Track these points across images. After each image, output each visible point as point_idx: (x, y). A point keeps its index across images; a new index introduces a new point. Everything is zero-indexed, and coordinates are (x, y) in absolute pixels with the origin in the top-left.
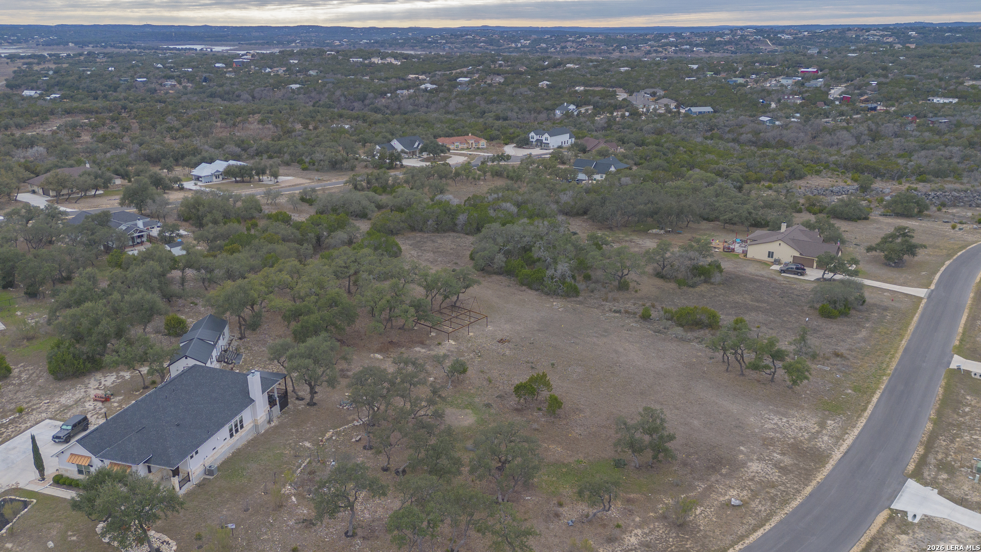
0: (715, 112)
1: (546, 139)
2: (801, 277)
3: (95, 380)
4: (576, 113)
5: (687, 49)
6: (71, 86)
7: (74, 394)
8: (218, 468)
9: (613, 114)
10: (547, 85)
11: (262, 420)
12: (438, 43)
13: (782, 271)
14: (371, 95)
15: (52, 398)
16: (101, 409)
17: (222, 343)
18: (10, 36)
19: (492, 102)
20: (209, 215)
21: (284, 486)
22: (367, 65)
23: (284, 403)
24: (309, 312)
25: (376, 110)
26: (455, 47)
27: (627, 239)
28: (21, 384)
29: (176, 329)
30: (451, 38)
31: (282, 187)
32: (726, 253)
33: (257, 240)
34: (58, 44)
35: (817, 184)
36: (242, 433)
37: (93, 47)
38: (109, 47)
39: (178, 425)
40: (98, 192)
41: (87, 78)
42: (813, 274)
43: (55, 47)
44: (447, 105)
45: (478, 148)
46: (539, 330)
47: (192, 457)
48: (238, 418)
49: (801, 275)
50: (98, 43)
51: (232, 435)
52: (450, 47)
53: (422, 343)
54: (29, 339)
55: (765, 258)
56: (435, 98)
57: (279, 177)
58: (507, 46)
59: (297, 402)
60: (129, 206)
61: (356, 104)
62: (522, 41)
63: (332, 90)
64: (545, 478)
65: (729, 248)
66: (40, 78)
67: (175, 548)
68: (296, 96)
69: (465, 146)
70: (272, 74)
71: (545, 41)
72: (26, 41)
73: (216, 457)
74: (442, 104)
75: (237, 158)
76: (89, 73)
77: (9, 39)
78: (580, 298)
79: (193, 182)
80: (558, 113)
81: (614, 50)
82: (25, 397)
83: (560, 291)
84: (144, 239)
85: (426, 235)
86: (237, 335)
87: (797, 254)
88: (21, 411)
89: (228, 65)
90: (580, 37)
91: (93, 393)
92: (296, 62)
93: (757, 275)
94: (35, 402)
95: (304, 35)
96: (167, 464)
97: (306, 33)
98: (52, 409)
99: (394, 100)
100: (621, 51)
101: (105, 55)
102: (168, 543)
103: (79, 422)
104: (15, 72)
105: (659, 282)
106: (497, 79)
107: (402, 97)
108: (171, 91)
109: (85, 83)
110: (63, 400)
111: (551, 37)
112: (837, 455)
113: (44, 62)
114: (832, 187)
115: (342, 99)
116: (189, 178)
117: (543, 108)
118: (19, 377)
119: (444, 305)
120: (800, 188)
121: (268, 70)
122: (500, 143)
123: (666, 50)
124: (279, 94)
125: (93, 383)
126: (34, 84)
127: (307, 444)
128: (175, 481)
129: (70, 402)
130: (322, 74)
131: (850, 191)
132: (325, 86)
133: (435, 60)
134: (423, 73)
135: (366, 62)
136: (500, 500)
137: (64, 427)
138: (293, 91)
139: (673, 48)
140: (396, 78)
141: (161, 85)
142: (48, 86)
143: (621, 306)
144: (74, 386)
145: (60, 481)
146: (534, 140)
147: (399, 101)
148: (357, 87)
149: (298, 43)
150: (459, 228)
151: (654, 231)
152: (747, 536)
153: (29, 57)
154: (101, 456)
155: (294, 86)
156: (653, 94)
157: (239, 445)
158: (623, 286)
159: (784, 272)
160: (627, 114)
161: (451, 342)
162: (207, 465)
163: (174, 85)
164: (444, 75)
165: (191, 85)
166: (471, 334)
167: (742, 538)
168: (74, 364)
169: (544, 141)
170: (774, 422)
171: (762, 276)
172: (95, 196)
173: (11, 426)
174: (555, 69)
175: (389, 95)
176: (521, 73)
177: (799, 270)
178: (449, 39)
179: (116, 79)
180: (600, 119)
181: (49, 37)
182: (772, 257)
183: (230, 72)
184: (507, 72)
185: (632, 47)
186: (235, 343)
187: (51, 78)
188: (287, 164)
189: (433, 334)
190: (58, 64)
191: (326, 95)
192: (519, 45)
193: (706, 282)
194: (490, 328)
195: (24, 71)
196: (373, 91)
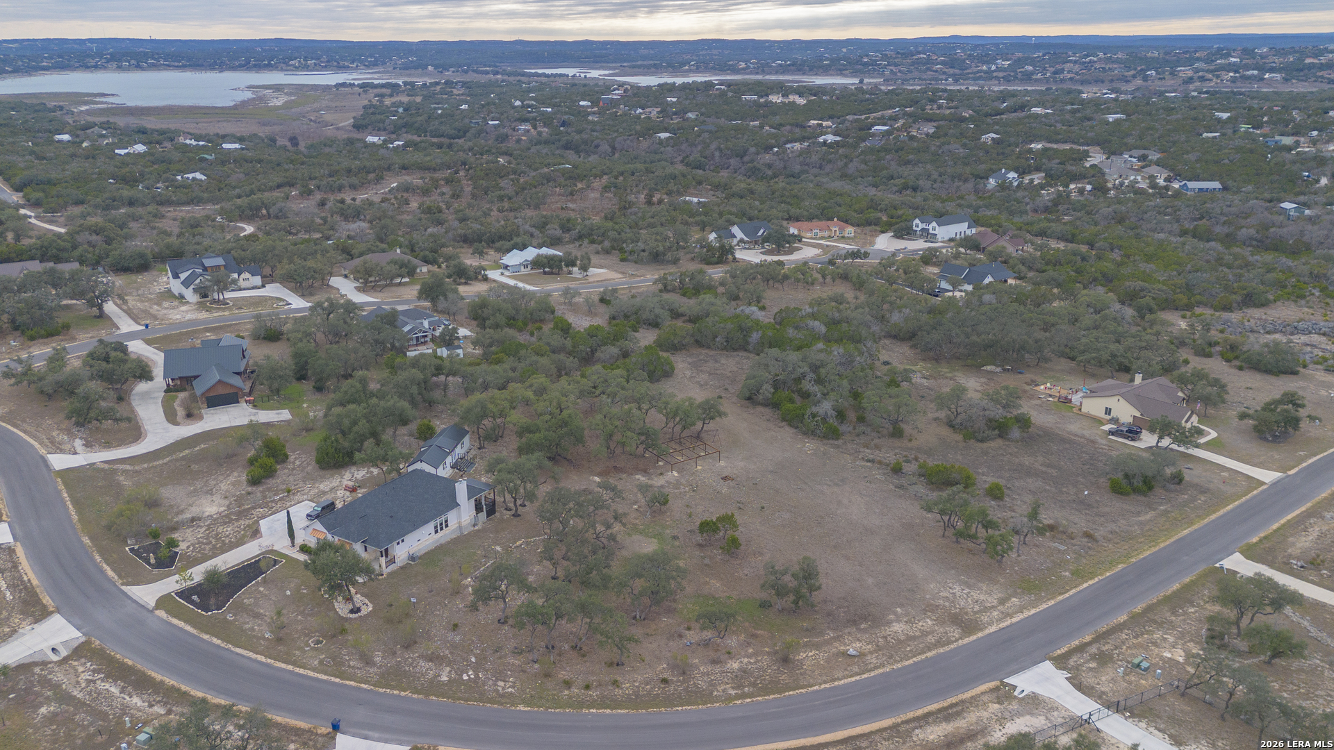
0: (1225, 188)
1: (934, 229)
2: (1132, 443)
3: (350, 473)
4: (1015, 184)
5: (1253, 75)
6: (419, 128)
7: (331, 483)
8: (420, 558)
9: (1067, 186)
10: (993, 139)
11: (466, 523)
12: (876, 65)
13: (1112, 433)
14: (753, 150)
15: (314, 484)
16: (348, 497)
17: (459, 451)
18: (367, 57)
19: (908, 163)
20: (492, 318)
21: (466, 578)
22: (761, 106)
23: (491, 511)
24: (538, 430)
25: (753, 172)
26: (900, 71)
27: (950, 375)
28: (294, 469)
29: (426, 433)
30: (896, 58)
31: (589, 283)
32: (1059, 404)
33: (525, 351)
34: (416, 68)
35: (1277, 316)
36: (446, 531)
37: (453, 72)
38: (471, 72)
39: (391, 517)
40: (403, 280)
41: (436, 118)
42: (1148, 440)
43: (413, 71)
44: (846, 165)
45: (843, 237)
46: (772, 472)
47: (398, 543)
48: (443, 518)
49: (1133, 440)
50: (460, 67)
51: (436, 532)
52: (892, 70)
53: (645, 472)
54: (308, 430)
55: (1101, 414)
56: (833, 155)
57: (591, 269)
58: (975, 70)
59: (505, 512)
60: (426, 299)
61: (732, 161)
62: (999, 61)
63: (708, 141)
64: (690, 606)
65: (1066, 398)
66: (388, 117)
67: (371, 609)
68: (662, 149)
69: (826, 234)
70: (643, 117)
71: (1033, 62)
72: (384, 63)
73: (420, 547)
74: (840, 164)
75: (554, 242)
76: (440, 112)
77: (366, 60)
78: (840, 442)
79: (501, 271)
80: (992, 182)
81: (1134, 76)
82: (295, 481)
83: (818, 431)
84: (428, 339)
85: (712, 353)
86: (477, 445)
87: (1138, 415)
88: (289, 491)
89: (595, 103)
90: (1087, 56)
91: (346, 482)
92: (674, 100)
93: (1076, 435)
94: (300, 485)
95: (704, 52)
96: (377, 546)
97: (707, 50)
98: (312, 493)
99: (780, 156)
100: (1145, 79)
101: (464, 84)
102: (367, 605)
103: (328, 506)
104: (364, 107)
105: (945, 432)
106: (925, 129)
107: (792, 152)
108: (523, 138)
109: (434, 125)
110: (322, 487)
111: (1044, 55)
112: (992, 629)
113: (397, 94)
114: (1298, 322)
115: (717, 154)
116: (498, 266)
117: (972, 174)
118: (294, 463)
119: (683, 435)
120: (1249, 321)
121: (640, 111)
122: (876, 231)
123: (1218, 77)
124: (644, 144)
125: (347, 475)
126: (381, 125)
127: (498, 548)
128: (383, 560)
129: (327, 489)
130: (702, 118)
131: (1324, 329)
132: (699, 136)
133: (853, 98)
134: (830, 118)
135: (762, 100)
136: (638, 617)
137: (316, 508)
138: (661, 142)
139: (1231, 74)
140: (792, 125)
141: (514, 130)
142: (395, 127)
143: (879, 455)
144: (332, 476)
145: (304, 549)
146: (919, 229)
147: (786, 158)
148: (738, 139)
149: (693, 65)
150: (750, 347)
151: (989, 368)
152: (841, 680)
153: (383, 86)
154: (332, 534)
155: (663, 135)
156: (1143, 158)
157: (443, 541)
158: (897, 433)
159: (1113, 435)
160: (1089, 187)
161: (675, 473)
162: (411, 553)
163: (528, 131)
164: (856, 121)
165: (546, 130)
166: (699, 468)
167: (834, 680)
168: (335, 457)
169: (931, 231)
170: (954, 591)
171: (1083, 437)
172: (400, 284)
173: (280, 502)
174: (1015, 114)
175: (776, 149)
176: (963, 120)
177: (1132, 432)
178: (894, 59)
179: (467, 121)
180: (1047, 194)
181: (408, 58)
182: (1110, 414)
183: (594, 113)
184: (944, 118)
185: (1164, 72)
186: (473, 452)
187: (399, 118)
188: (607, 252)
189: (660, 463)
190: (412, 96)
191: (699, 148)
192: (993, 68)
193: (1000, 436)
194: (722, 463)
195: (374, 106)
196: (756, 145)
